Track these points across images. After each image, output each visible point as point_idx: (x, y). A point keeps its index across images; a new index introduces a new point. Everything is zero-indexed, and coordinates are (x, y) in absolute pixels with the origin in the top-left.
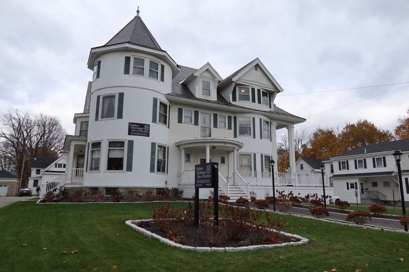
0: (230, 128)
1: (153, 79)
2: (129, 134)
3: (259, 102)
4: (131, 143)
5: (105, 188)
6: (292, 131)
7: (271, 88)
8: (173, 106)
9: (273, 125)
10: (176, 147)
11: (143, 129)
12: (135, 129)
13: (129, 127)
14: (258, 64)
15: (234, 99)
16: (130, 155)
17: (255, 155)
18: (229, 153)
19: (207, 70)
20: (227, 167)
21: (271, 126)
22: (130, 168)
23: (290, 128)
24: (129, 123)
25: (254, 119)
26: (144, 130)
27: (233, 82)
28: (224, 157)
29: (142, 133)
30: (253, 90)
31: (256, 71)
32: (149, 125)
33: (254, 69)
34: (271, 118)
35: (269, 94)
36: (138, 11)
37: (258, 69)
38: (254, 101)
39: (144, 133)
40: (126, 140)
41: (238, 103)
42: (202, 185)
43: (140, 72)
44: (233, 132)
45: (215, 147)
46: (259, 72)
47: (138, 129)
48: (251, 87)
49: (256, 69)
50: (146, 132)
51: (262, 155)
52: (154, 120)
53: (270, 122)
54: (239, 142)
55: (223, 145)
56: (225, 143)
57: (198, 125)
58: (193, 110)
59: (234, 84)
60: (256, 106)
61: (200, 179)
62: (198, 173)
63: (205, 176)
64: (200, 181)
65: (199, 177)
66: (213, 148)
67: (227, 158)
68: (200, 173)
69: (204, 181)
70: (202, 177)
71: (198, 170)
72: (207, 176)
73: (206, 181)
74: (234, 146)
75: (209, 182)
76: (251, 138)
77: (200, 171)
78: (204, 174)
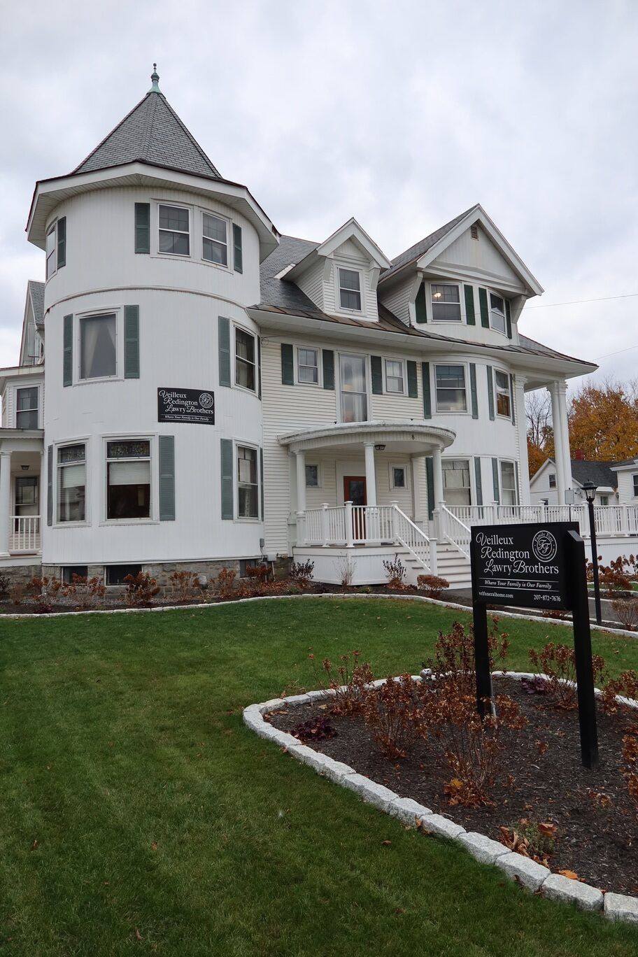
0: (413, 393)
1: (214, 266)
2: (161, 419)
3: (485, 323)
4: (167, 443)
5: (104, 566)
6: (561, 397)
7: (511, 287)
8: (269, 339)
9: (517, 383)
10: (280, 449)
11: (195, 403)
12: (175, 406)
13: (160, 399)
14: (478, 223)
15: (422, 318)
16: (167, 475)
17: (478, 460)
18: (413, 459)
19: (352, 240)
20: (410, 495)
21: (514, 384)
22: (168, 512)
23: (558, 388)
24: (159, 389)
25: (473, 366)
26: (199, 407)
27: (420, 270)
28: (402, 471)
29: (194, 414)
30: (469, 290)
31: (474, 241)
32: (212, 393)
33: (469, 234)
35: (506, 301)
36: (155, 78)
37: (479, 233)
38: (471, 321)
39: (200, 414)
40: (152, 437)
41: (431, 327)
42: (511, 596)
43: (179, 245)
44: (422, 403)
45: (384, 446)
46: (480, 245)
47: (183, 406)
48: (463, 283)
49: (475, 236)
50: (206, 412)
51: (494, 461)
52: (224, 380)
53: (511, 375)
55: (409, 438)
56: (413, 434)
57: (333, 389)
58: (320, 348)
59: (420, 275)
60: (476, 334)
61: (498, 574)
62: (490, 554)
63: (528, 568)
64: (502, 581)
65: (491, 568)
66: (378, 448)
67: (409, 472)
68: (498, 553)
69: (521, 582)
70: (512, 571)
71: (486, 545)
72: (538, 569)
73: (532, 583)
74: (434, 441)
75: (547, 589)
76: (467, 418)
77: (495, 548)
78: (519, 559)
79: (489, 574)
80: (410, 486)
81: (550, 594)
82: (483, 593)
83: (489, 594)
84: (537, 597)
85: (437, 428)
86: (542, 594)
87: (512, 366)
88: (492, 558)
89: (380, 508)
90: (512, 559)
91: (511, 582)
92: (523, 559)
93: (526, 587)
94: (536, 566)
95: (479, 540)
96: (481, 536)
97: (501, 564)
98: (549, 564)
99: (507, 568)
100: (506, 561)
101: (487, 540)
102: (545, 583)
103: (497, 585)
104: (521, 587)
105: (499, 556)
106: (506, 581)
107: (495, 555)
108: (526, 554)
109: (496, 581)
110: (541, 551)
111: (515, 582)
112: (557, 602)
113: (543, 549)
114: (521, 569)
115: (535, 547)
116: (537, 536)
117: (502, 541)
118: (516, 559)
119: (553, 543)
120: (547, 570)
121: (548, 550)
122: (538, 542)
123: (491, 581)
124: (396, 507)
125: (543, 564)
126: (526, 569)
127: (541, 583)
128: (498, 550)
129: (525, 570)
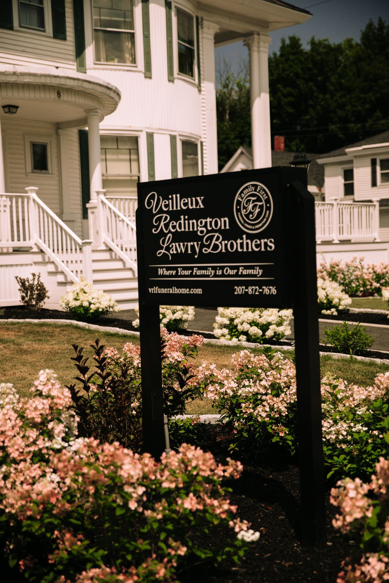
0: (59, 33)
9: (205, 30)
17: (150, 136)
18: (61, 132)
20: (57, 183)
21: (200, 31)
23: (259, 42)
28: (44, 148)
34: (199, 4)
42: (199, 291)
44: (72, 48)
45: (17, 107)
51: (173, 138)
53: (197, 18)
55: (52, 97)
56: (59, 90)
61: (179, 258)
62: (167, 226)
63: (226, 245)
64: (184, 269)
65: (168, 249)
66: (7, 110)
67: (55, 150)
68: (180, 224)
69: (214, 268)
70: (200, 250)
71: (161, 211)
72: (242, 244)
73: (232, 268)
74: (89, 103)
75: (255, 276)
77: (175, 215)
78: (213, 231)
79: (164, 259)
80: (56, 171)
81: (260, 284)
82: (155, 290)
83: (164, 291)
84: (239, 290)
85: (93, 83)
86: (247, 284)
87: (200, 6)
88: (170, 232)
89: (11, 198)
90: (202, 232)
91: (200, 268)
92: (220, 231)
93: (223, 275)
94: (239, 241)
95: (149, 204)
96: (152, 197)
97: (183, 242)
98: (260, 236)
99: (193, 247)
100: (192, 236)
101: (162, 203)
102: (252, 268)
103: (177, 276)
104: (215, 276)
105: (180, 227)
106: (192, 268)
107: (174, 227)
108: (223, 223)
109: (176, 269)
110: (247, 216)
111: (205, 268)
112: (271, 296)
113: (251, 213)
114: (216, 247)
115: (238, 211)
116: (242, 192)
117: (185, 204)
118: (208, 232)
119: (268, 201)
120: (257, 246)
121: (260, 214)
122: (244, 202)
123: (168, 269)
124: (34, 195)
125: (251, 237)
126: (223, 245)
127: (246, 268)
128: (178, 219)
129: (222, 248)
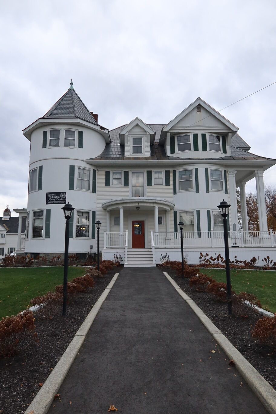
0: (168, 184)
1: (69, 147)
2: (47, 203)
3: (205, 149)
4: (48, 211)
5: (31, 254)
6: (260, 178)
7: (223, 130)
8: (99, 170)
9: (229, 174)
10: (104, 211)
11: (59, 197)
12: (52, 198)
13: (47, 197)
14: (199, 105)
15: (173, 151)
16: (48, 223)
17: (198, 212)
18: (166, 213)
19: (137, 125)
20: (165, 228)
21: (227, 174)
22: (47, 235)
23: (258, 174)
24: (47, 193)
25: (196, 170)
26: (60, 198)
27: (167, 132)
29: (58, 201)
30: (195, 136)
31: (199, 114)
32: (65, 193)
33: (196, 110)
34: (227, 166)
35: (222, 137)
36: (72, 84)
37: (202, 110)
38: (196, 149)
39: (60, 201)
40: (44, 210)
41: (178, 154)
43: (55, 143)
46: (203, 114)
47: (54, 198)
48: (193, 133)
49: (199, 111)
50: (63, 200)
51: (208, 211)
52: (71, 187)
53: (225, 170)
54: (156, 200)
55: (136, 205)
56: (138, 203)
57: (128, 186)
58: (122, 171)
59: (169, 134)
60: (201, 154)
67: (164, 219)
76: (193, 193)
80: (165, 224)
85: (148, 199)
